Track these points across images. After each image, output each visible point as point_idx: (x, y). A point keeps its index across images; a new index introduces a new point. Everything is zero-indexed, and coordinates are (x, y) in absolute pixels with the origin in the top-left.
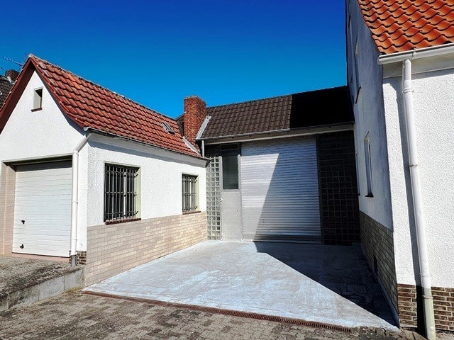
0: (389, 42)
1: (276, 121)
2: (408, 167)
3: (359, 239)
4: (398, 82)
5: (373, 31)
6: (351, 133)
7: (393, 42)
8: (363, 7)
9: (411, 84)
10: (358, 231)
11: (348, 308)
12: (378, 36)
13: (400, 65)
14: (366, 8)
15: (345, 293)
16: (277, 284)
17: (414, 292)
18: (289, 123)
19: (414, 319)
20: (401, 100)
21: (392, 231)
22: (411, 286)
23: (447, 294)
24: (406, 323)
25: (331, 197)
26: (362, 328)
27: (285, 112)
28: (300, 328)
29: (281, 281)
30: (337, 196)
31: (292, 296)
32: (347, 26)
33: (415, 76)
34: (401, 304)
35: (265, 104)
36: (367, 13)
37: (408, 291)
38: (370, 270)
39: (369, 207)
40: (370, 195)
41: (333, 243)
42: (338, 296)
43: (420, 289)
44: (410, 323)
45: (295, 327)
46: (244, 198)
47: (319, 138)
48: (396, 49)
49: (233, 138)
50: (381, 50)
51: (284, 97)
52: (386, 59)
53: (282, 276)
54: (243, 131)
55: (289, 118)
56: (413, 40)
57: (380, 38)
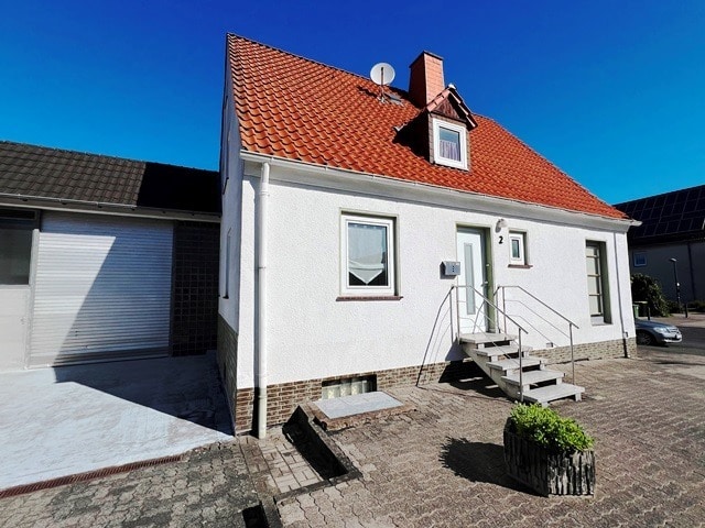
0: (253, 140)
1: (114, 191)
2: (257, 269)
3: (214, 345)
4: (256, 182)
5: (241, 122)
6: (218, 226)
7: (257, 141)
8: (237, 99)
9: (267, 187)
10: (215, 337)
11: (183, 430)
12: (246, 129)
13: (260, 165)
14: (239, 95)
15: (183, 413)
16: (81, 426)
17: (251, 395)
18: (136, 197)
19: (249, 423)
20: (258, 200)
21: (237, 335)
22: (249, 389)
23: (279, 390)
24: (242, 428)
25: (186, 298)
26: (194, 450)
27: (131, 182)
28: (105, 479)
29: (88, 420)
30: (193, 297)
31: (103, 436)
32: (224, 107)
33: (272, 181)
34: (239, 410)
35: (98, 162)
36: (239, 101)
37: (247, 395)
38: (220, 379)
39: (225, 310)
40: (227, 297)
41: (183, 354)
42: (173, 419)
43: (257, 390)
44: (245, 428)
45: (96, 482)
46: (38, 299)
47: (178, 226)
48: (258, 149)
49: (25, 200)
50: (244, 144)
51: (134, 162)
52: (249, 156)
53: (93, 411)
54: (49, 193)
55: (137, 190)
56: (274, 146)
57: (247, 132)
